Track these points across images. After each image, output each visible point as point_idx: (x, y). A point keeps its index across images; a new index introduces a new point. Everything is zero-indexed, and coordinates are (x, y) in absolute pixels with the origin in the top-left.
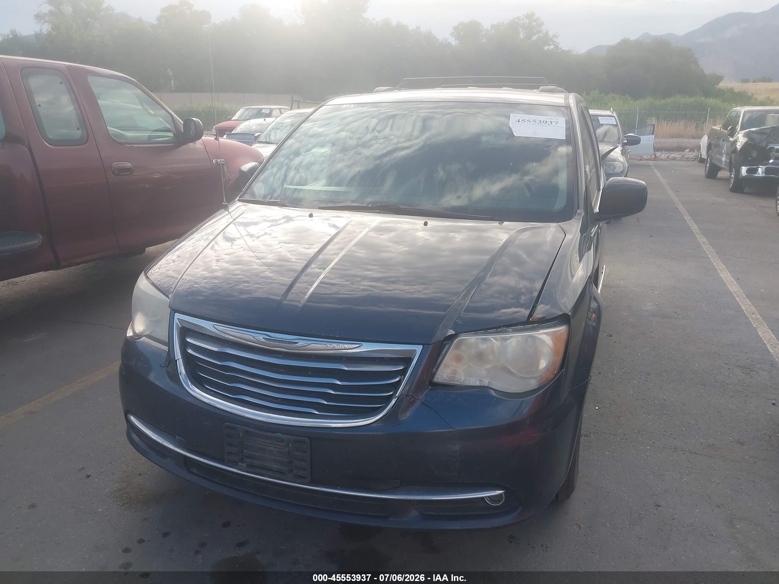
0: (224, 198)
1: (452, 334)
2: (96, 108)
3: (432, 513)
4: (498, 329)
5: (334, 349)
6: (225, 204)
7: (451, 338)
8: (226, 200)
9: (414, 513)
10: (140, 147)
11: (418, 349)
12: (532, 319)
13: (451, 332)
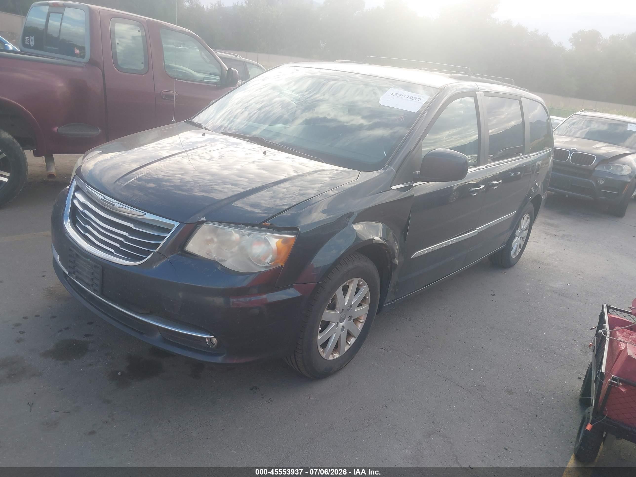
0: (174, 117)
1: (203, 220)
2: (160, 49)
3: (170, 340)
4: (239, 225)
5: (131, 213)
6: (174, 121)
7: (203, 222)
8: (175, 118)
9: (158, 335)
10: (187, 82)
11: (176, 224)
12: (264, 224)
13: (204, 219)
